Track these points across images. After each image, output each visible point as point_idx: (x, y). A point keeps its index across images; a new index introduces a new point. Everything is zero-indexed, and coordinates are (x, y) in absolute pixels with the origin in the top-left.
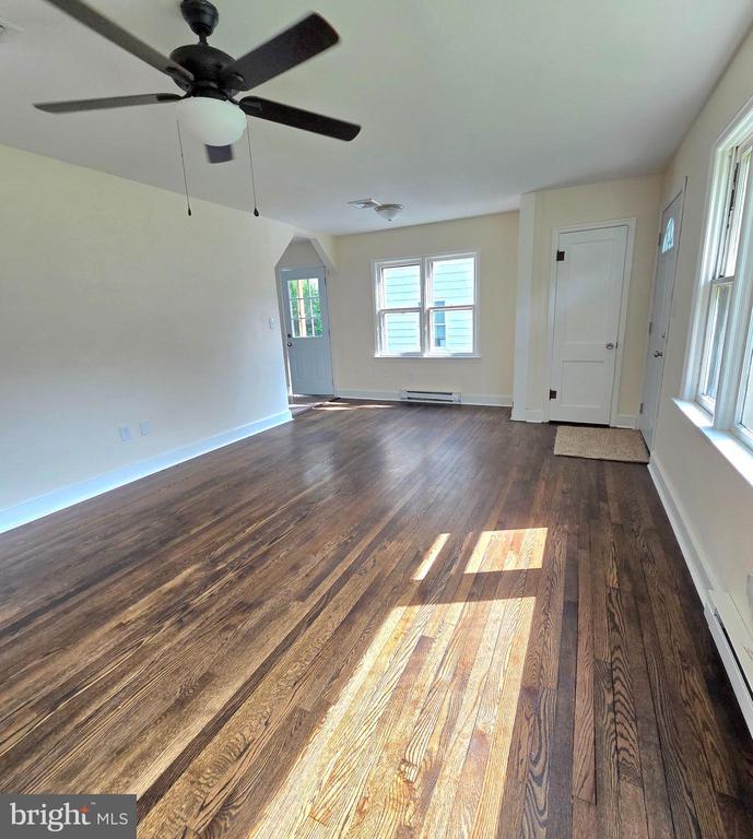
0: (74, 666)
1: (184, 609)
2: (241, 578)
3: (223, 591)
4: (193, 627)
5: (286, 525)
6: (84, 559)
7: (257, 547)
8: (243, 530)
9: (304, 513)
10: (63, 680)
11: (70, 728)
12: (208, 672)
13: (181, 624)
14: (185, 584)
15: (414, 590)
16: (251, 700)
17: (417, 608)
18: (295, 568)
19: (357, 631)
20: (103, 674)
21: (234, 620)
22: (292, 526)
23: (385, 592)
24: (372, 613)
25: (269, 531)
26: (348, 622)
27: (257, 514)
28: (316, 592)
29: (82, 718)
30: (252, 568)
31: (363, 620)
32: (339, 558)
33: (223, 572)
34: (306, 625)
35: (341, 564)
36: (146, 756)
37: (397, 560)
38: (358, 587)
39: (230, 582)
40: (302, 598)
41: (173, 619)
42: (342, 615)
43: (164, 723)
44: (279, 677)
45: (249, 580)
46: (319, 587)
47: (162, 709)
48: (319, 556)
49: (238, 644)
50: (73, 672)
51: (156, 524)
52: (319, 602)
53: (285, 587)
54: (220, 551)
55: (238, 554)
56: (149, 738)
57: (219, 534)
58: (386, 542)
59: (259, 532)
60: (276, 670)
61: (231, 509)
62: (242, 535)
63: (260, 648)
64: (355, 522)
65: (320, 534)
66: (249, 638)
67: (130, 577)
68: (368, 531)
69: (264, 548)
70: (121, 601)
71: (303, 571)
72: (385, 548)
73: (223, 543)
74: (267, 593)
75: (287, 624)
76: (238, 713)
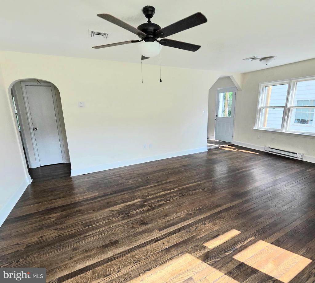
0: (96, 217)
1: (127, 214)
2: (148, 210)
3: (141, 213)
4: (125, 221)
5: (175, 196)
6: (118, 184)
7: (160, 201)
8: (160, 192)
9: (184, 194)
10: (91, 220)
11: (83, 235)
12: (118, 240)
13: (123, 219)
14: (133, 205)
15: (203, 252)
16: (121, 259)
17: (199, 262)
18: (166, 216)
19: (168, 256)
20: (98, 224)
21: (135, 226)
22: (177, 198)
23: (190, 246)
24: (179, 252)
25: (168, 196)
26: (168, 250)
27: (168, 188)
28: (166, 230)
29: (87, 234)
30: (154, 208)
31: (174, 252)
32: (184, 220)
33: (145, 206)
34: (154, 241)
35: (182, 223)
36: (89, 257)
37: (206, 233)
38: (182, 237)
39: (144, 211)
40: (160, 229)
41: (122, 216)
42: (167, 245)
43: (98, 250)
44: (133, 256)
45: (150, 212)
46: (168, 229)
47: (101, 245)
48: (177, 215)
49: (131, 235)
50: (94, 219)
51: (140, 180)
52: (164, 235)
53: (158, 222)
54: (150, 197)
55: (153, 201)
56: (94, 252)
57: (153, 191)
58: (207, 222)
59: (165, 195)
60: (134, 253)
61: (163, 182)
62: (159, 194)
63: (135, 241)
64: (201, 206)
65: (184, 205)
66: (135, 235)
67: (123, 195)
68: (203, 213)
69: (162, 202)
70: (116, 203)
71: (168, 218)
72: (205, 224)
73: (152, 194)
74: (151, 221)
75: (149, 237)
76: (115, 261)
